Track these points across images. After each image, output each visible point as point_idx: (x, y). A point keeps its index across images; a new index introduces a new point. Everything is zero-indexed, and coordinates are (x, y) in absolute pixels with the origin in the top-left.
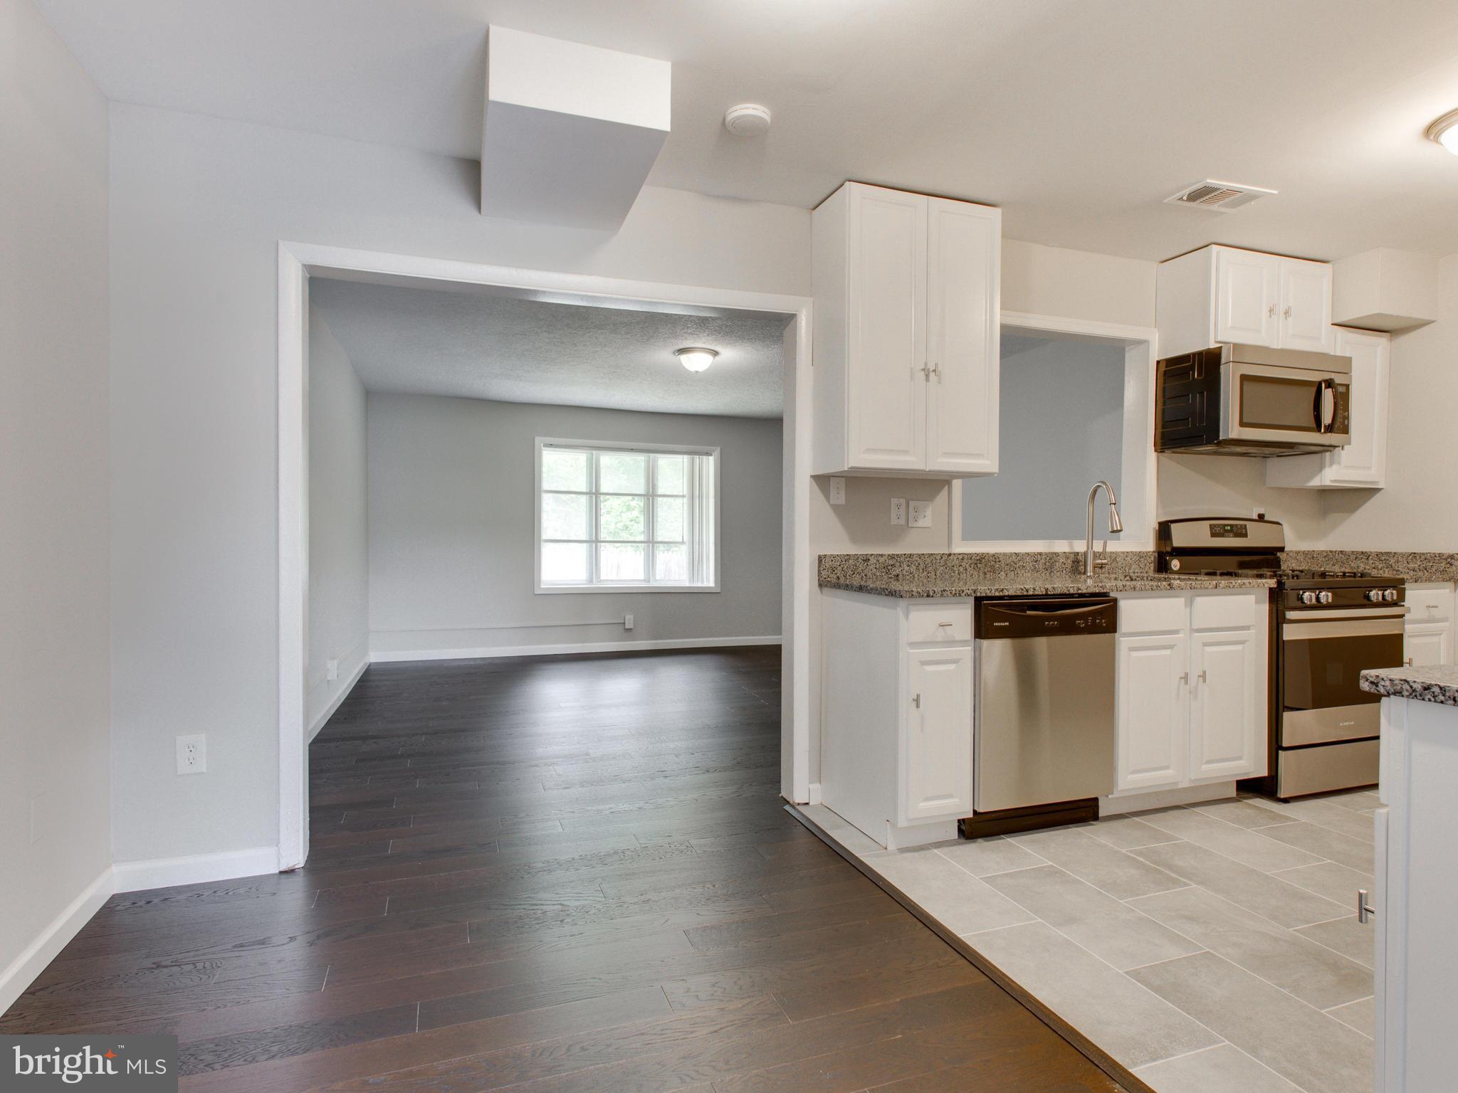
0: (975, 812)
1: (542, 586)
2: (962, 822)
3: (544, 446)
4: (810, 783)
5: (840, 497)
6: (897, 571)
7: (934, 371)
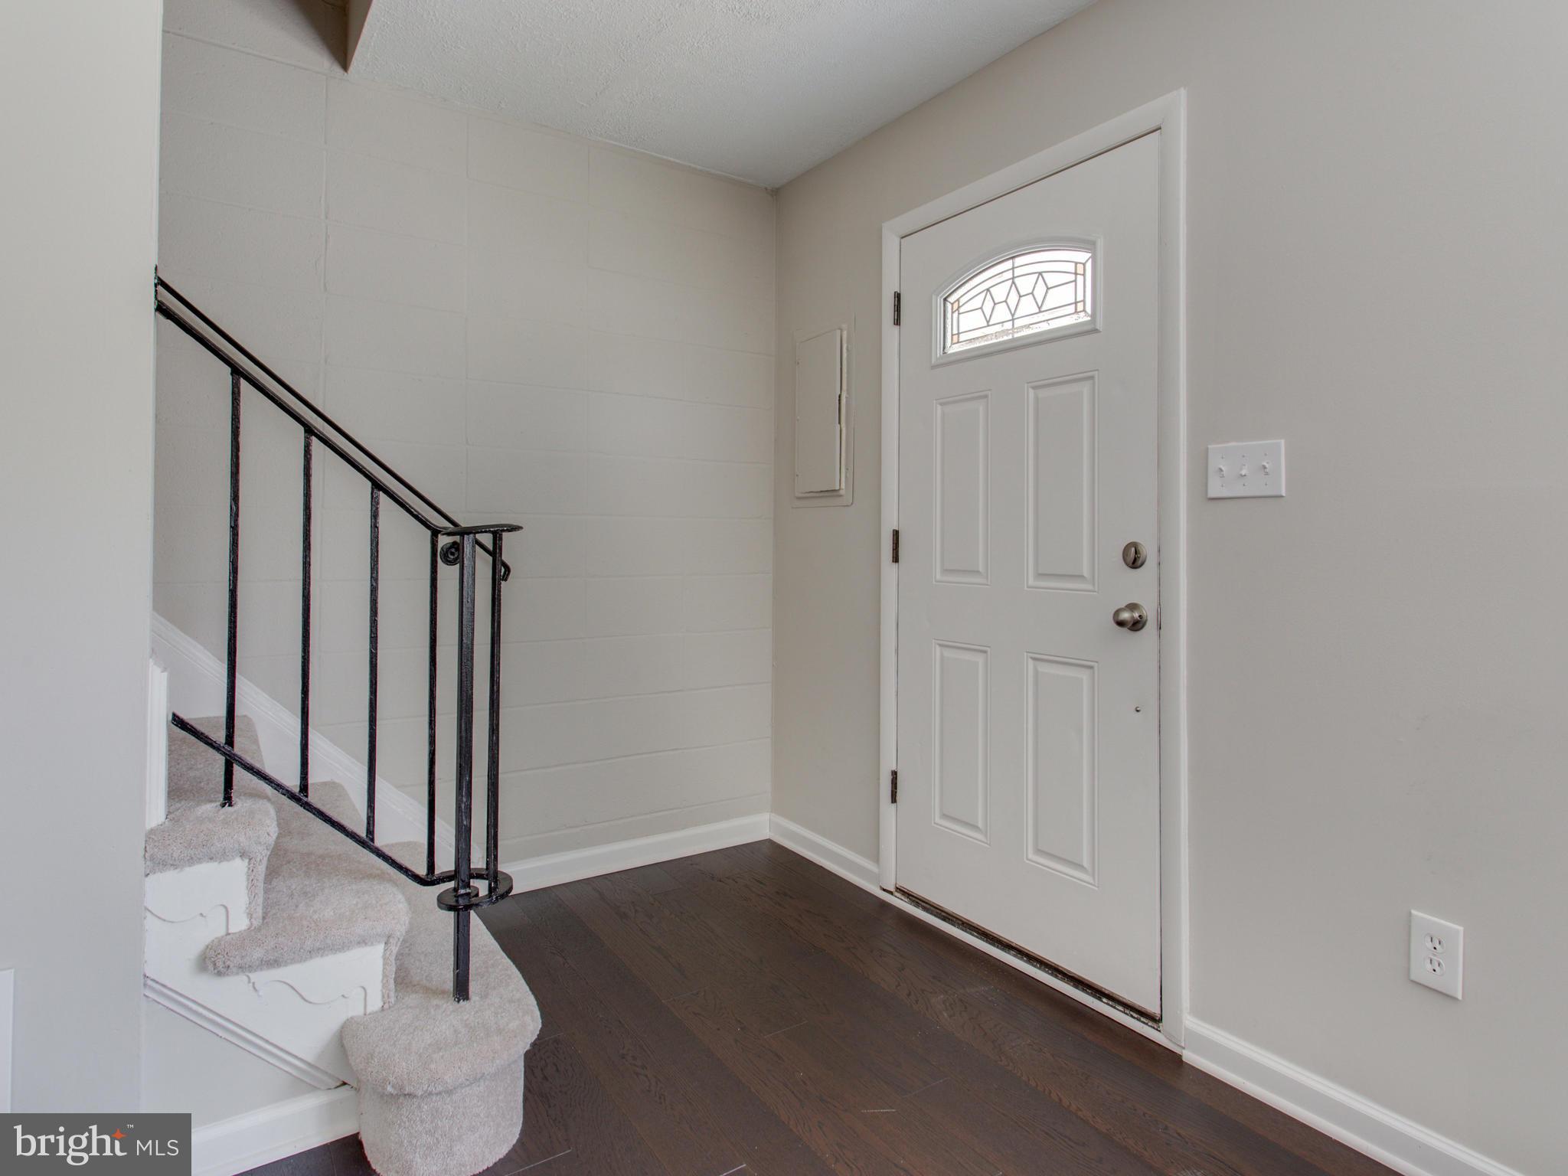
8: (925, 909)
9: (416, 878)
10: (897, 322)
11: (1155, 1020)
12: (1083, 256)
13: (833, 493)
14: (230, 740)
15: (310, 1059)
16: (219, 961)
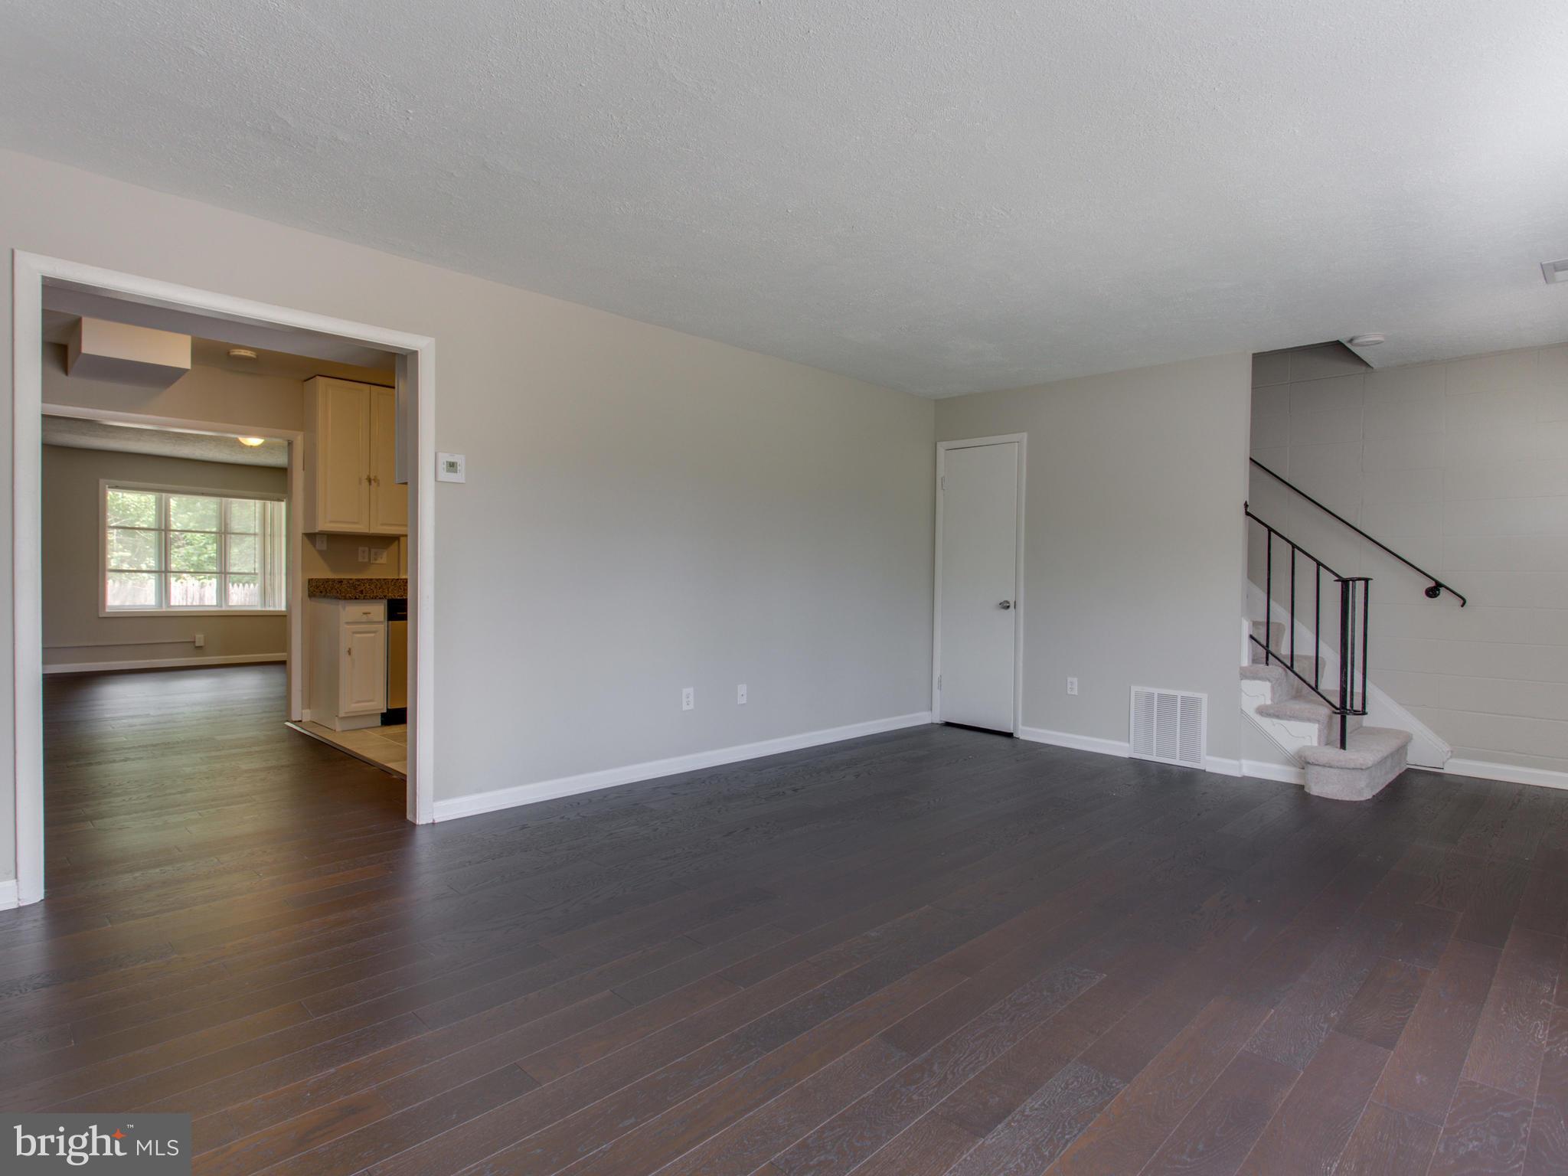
0: (387, 709)
1: (107, 610)
2: (383, 715)
3: (109, 487)
4: (303, 709)
5: (323, 545)
6: (363, 588)
7: (374, 480)
14: (1268, 644)
15: (1288, 752)
16: (1262, 711)
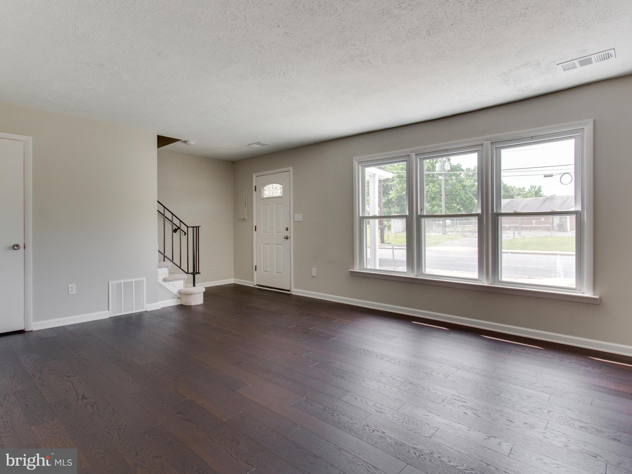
8: (261, 287)
9: (186, 273)
10: (255, 191)
11: (289, 291)
12: (281, 186)
13: (245, 219)
14: (164, 253)
15: (175, 293)
16: (165, 280)
